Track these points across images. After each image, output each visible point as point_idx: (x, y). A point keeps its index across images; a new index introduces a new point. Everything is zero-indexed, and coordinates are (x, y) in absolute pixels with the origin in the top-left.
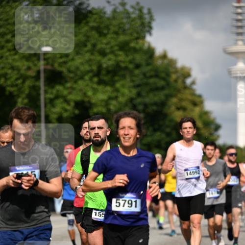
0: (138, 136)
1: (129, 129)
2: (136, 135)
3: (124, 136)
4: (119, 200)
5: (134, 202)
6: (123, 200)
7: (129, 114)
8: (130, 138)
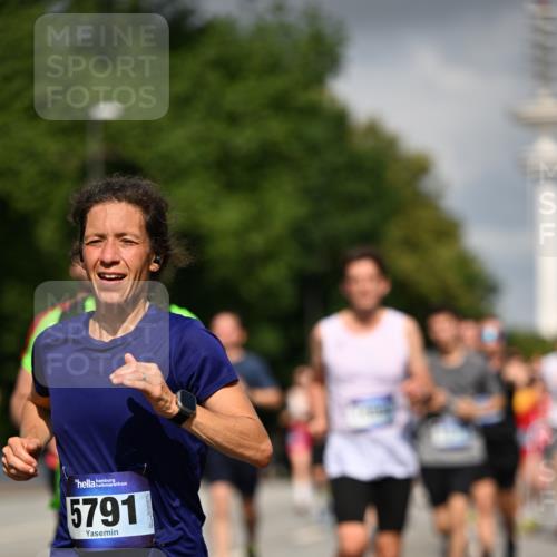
1: (118, 242)
2: (147, 262)
3: (102, 269)
4: (77, 502)
5: (124, 503)
6: (85, 502)
7: (123, 188)
8: (121, 277)
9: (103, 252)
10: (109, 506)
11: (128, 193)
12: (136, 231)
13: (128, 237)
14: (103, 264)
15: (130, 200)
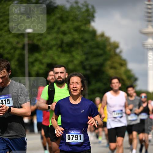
0: (82, 89)
1: (76, 84)
2: (81, 88)
4: (70, 135)
5: (79, 136)
6: (71, 135)
7: (77, 74)
8: (77, 90)
9: (74, 86)
10: (76, 137)
11: (78, 75)
12: (80, 82)
13: (78, 83)
14: (74, 87)
15: (78, 76)
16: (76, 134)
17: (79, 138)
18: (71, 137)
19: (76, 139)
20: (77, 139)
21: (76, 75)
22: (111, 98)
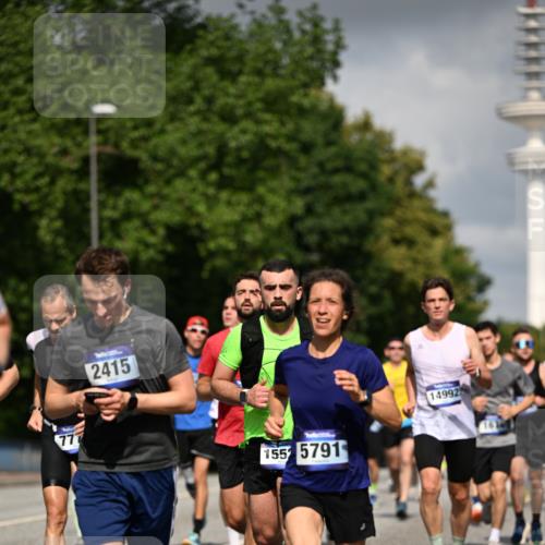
1: (328, 303)
2: (342, 315)
3: (319, 317)
8: (329, 321)
9: (320, 307)
11: (334, 277)
12: (337, 297)
14: (319, 313)
15: (334, 281)
16: (324, 439)
17: (333, 450)
18: (311, 449)
19: (326, 454)
20: (329, 455)
21: (327, 277)
22: (420, 346)
